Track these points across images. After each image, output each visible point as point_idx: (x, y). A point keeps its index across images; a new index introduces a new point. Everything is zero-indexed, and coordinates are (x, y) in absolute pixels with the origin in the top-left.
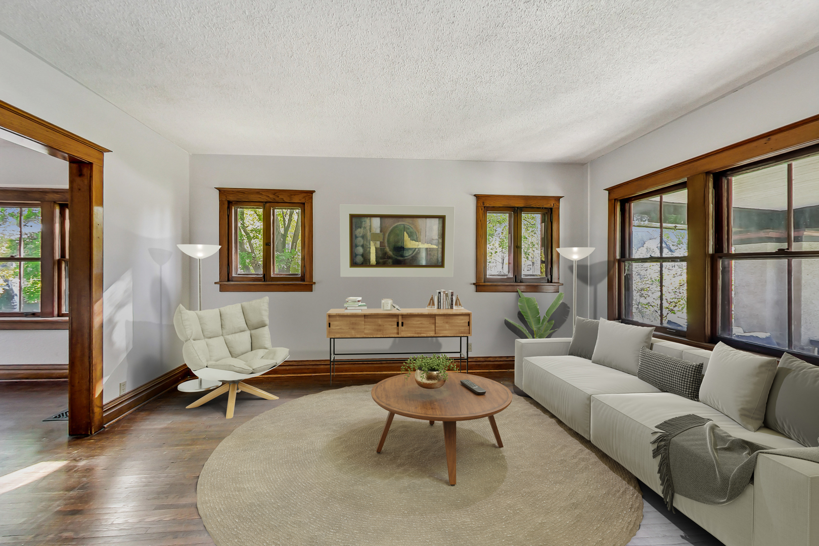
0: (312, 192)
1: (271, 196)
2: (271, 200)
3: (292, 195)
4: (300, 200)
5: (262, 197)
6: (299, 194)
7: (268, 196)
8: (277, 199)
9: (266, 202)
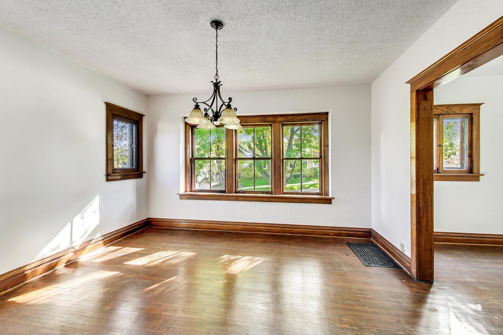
0: (479, 105)
1: (445, 110)
2: (444, 113)
3: (462, 108)
4: (469, 111)
5: (437, 111)
6: (468, 107)
7: (443, 110)
8: (450, 112)
9: (440, 115)
